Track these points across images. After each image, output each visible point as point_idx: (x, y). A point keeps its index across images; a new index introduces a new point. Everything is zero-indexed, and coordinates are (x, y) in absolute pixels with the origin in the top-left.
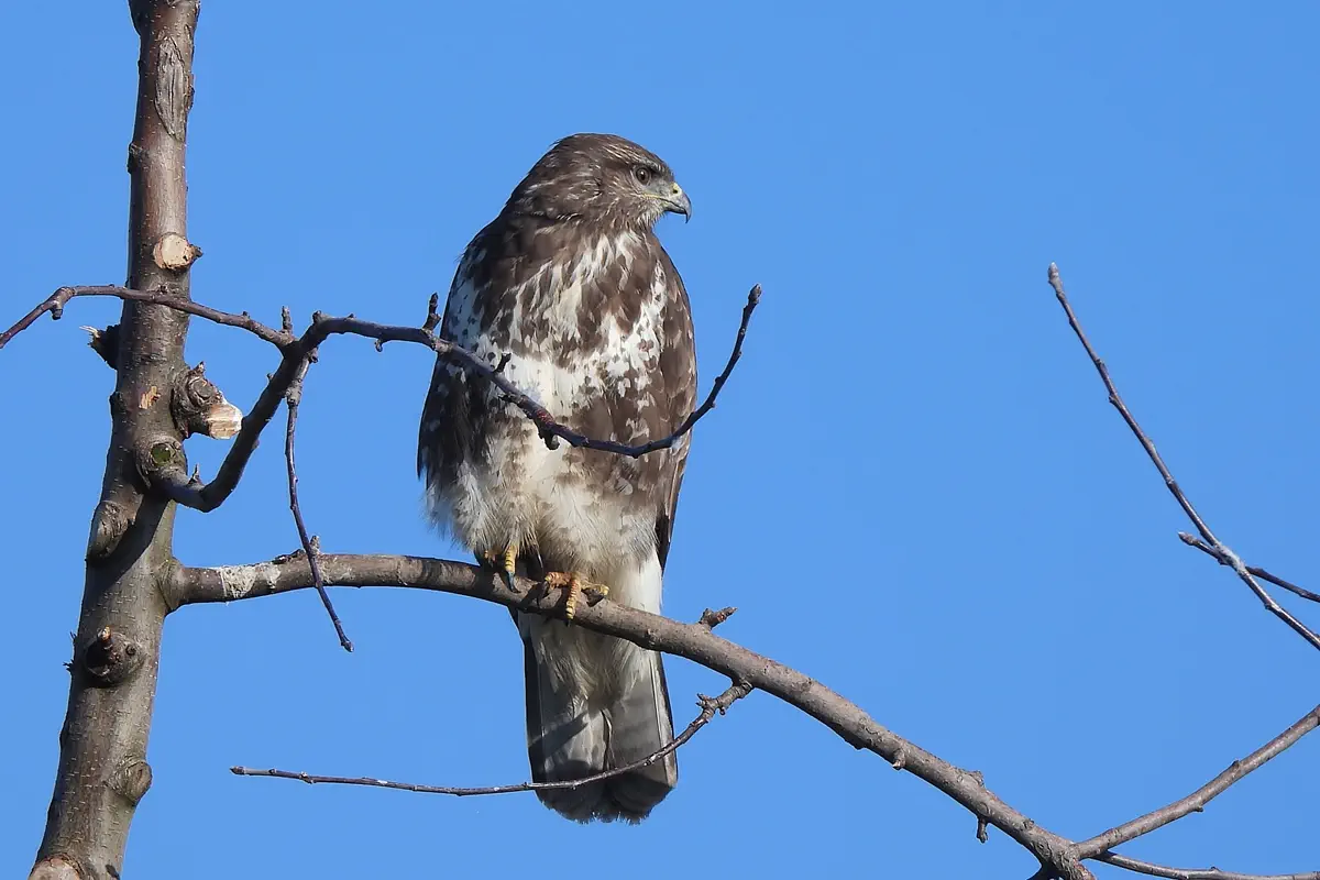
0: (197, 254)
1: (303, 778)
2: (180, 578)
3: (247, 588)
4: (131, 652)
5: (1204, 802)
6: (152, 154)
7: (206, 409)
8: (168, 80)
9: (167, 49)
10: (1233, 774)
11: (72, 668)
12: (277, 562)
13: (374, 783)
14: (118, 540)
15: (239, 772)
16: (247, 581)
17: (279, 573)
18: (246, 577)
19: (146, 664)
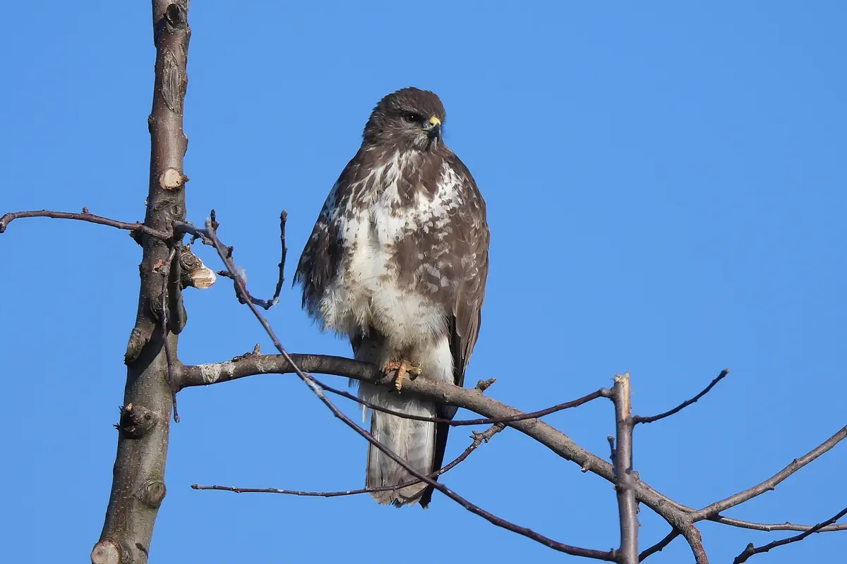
0: (185, 180)
1: (233, 490)
2: (178, 372)
3: (217, 377)
4: (148, 418)
5: (775, 484)
6: (160, 122)
7: (191, 271)
8: (169, 77)
9: (168, 59)
10: (793, 467)
11: (118, 427)
12: (233, 361)
13: (275, 491)
14: (140, 351)
15: (195, 487)
16: (216, 373)
17: (235, 367)
18: (214, 370)
19: (159, 424)
